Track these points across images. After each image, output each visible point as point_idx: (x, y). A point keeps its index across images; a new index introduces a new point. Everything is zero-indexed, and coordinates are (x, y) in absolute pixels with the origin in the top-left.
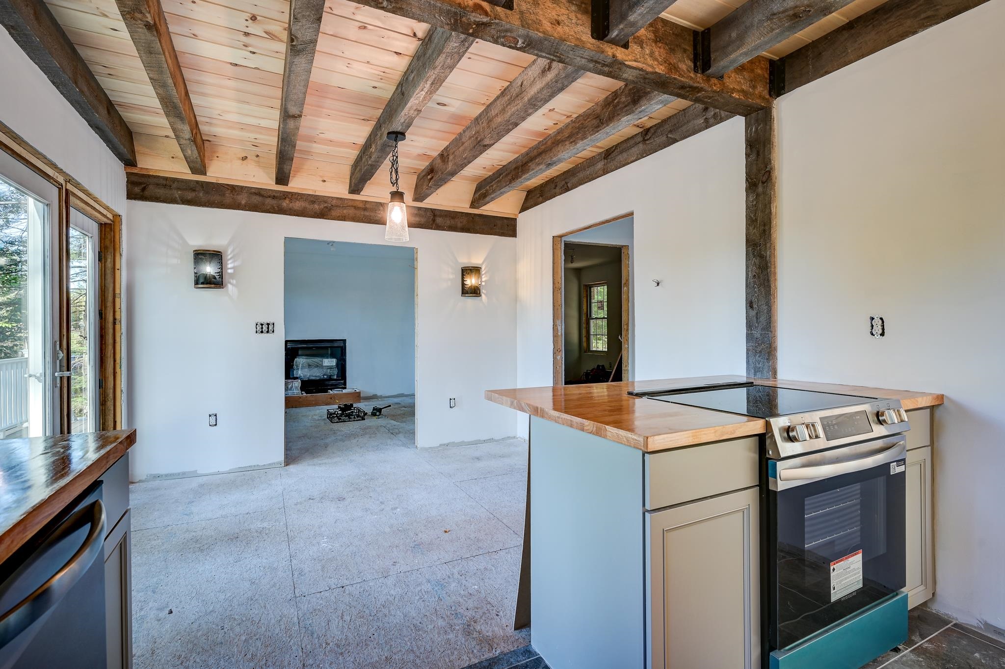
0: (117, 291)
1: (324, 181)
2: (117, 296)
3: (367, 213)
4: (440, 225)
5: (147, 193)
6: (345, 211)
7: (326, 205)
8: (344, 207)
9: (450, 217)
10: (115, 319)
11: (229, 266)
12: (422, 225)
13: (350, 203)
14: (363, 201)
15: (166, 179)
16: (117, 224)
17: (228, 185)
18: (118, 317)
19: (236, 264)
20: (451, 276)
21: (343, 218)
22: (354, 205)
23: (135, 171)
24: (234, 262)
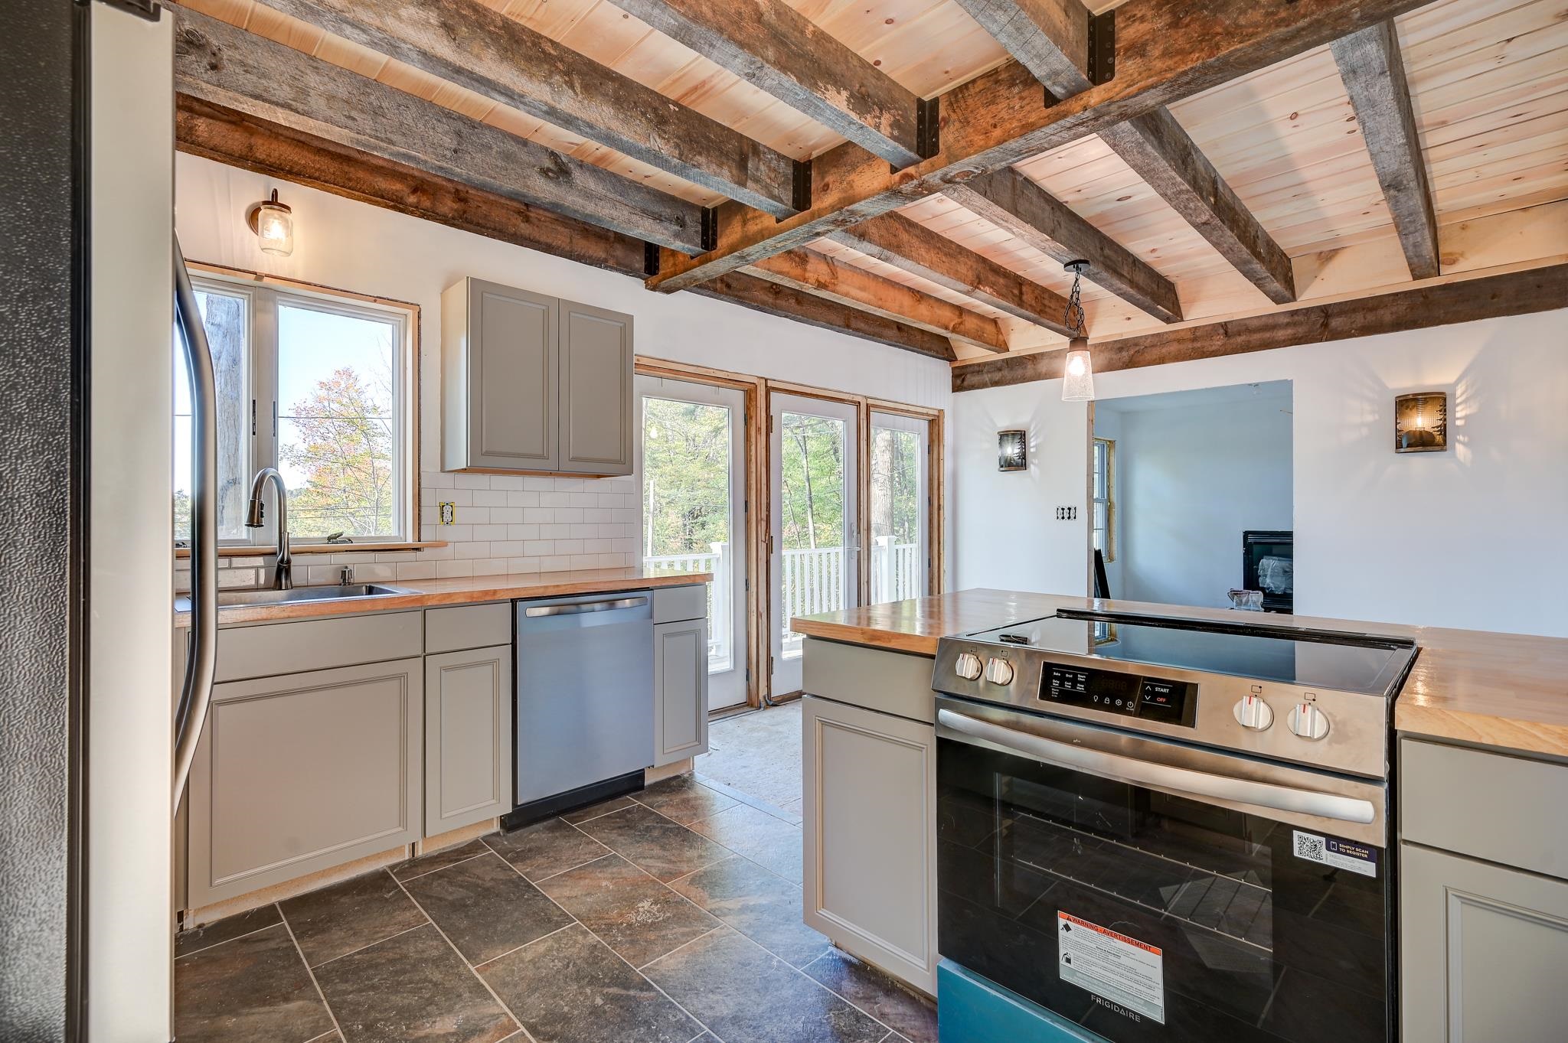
0: (941, 480)
1: (1129, 319)
2: (941, 484)
3: (1198, 345)
4: (1339, 329)
5: (966, 383)
6: (1164, 351)
7: (1137, 348)
8: (1163, 345)
9: (1364, 309)
10: (939, 506)
11: (1032, 444)
12: (1300, 339)
13: (1173, 337)
14: (1190, 329)
15: (979, 365)
16: (941, 418)
17: (1029, 355)
18: (941, 503)
19: (1039, 441)
20: (1369, 418)
21: (1162, 360)
22: (1178, 338)
23: (957, 364)
24: (1036, 439)
